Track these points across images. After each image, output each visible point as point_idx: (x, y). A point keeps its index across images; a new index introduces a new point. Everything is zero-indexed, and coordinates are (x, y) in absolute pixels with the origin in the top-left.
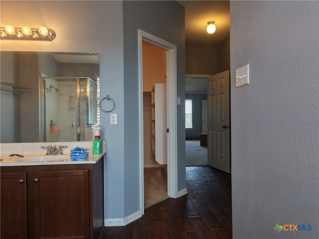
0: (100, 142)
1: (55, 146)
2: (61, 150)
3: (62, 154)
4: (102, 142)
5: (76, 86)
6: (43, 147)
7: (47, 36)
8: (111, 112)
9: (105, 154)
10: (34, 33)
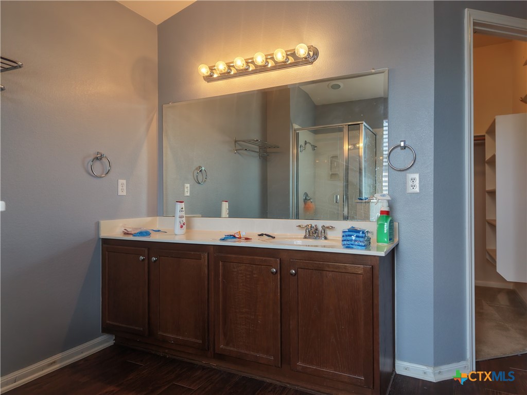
0: (390, 223)
1: (316, 226)
2: (324, 232)
3: (326, 238)
4: (393, 223)
5: (342, 139)
6: (299, 226)
7: (306, 58)
8: (408, 171)
9: (397, 246)
10: (289, 57)
